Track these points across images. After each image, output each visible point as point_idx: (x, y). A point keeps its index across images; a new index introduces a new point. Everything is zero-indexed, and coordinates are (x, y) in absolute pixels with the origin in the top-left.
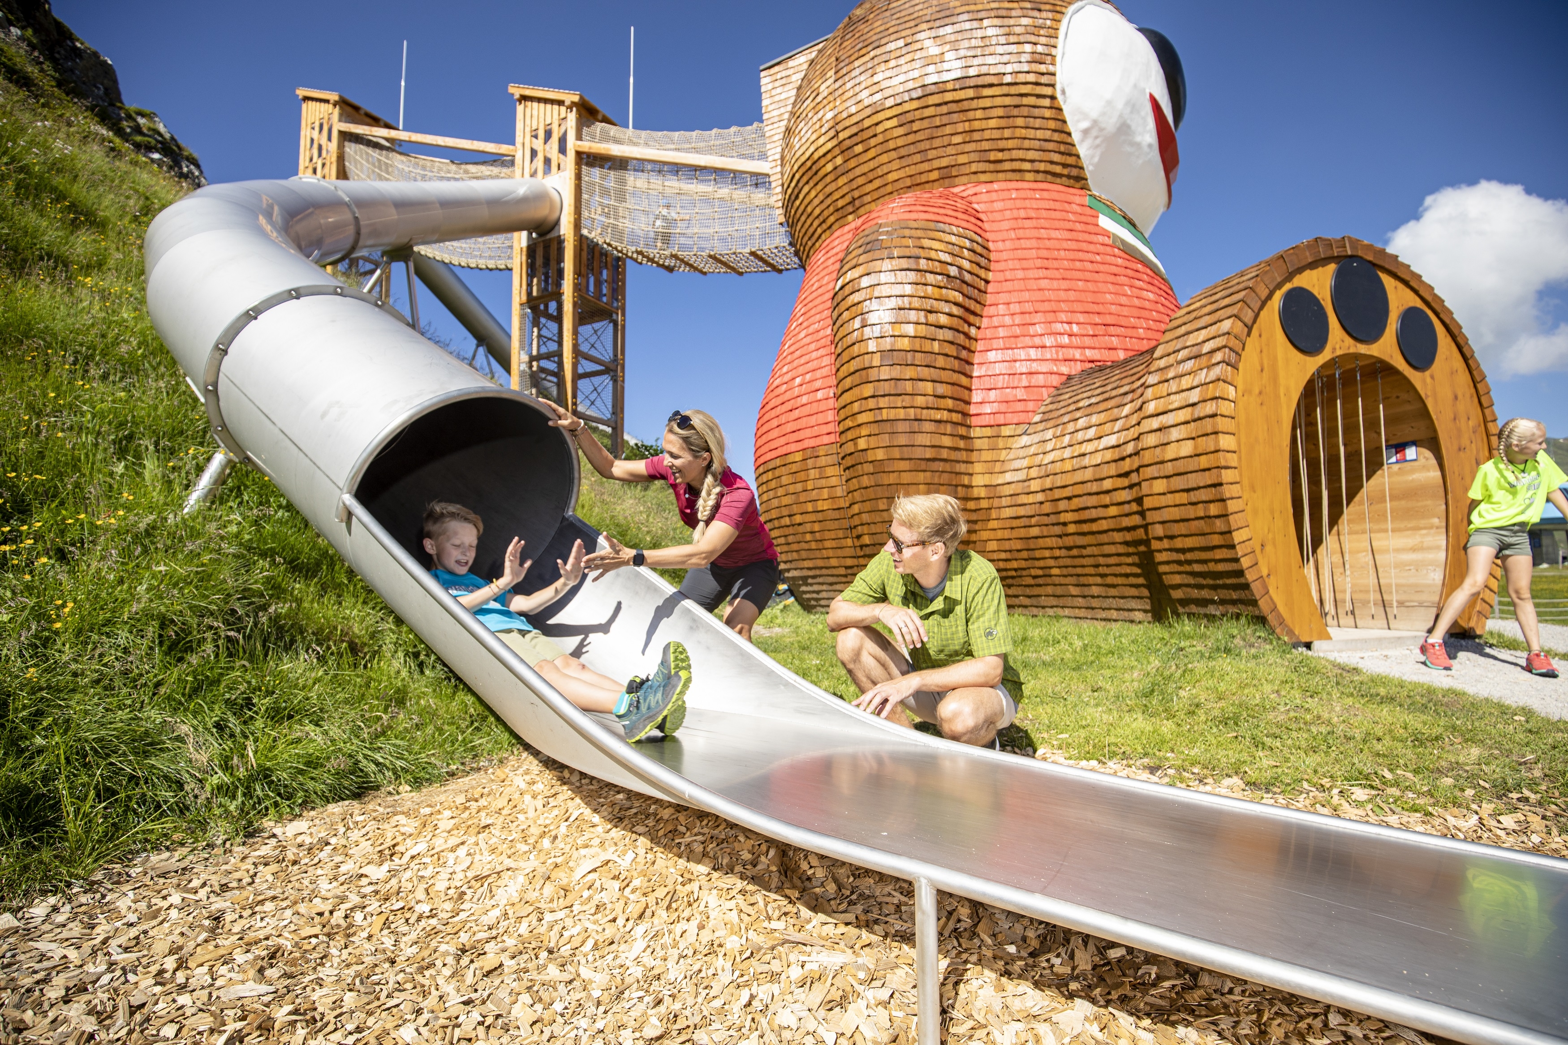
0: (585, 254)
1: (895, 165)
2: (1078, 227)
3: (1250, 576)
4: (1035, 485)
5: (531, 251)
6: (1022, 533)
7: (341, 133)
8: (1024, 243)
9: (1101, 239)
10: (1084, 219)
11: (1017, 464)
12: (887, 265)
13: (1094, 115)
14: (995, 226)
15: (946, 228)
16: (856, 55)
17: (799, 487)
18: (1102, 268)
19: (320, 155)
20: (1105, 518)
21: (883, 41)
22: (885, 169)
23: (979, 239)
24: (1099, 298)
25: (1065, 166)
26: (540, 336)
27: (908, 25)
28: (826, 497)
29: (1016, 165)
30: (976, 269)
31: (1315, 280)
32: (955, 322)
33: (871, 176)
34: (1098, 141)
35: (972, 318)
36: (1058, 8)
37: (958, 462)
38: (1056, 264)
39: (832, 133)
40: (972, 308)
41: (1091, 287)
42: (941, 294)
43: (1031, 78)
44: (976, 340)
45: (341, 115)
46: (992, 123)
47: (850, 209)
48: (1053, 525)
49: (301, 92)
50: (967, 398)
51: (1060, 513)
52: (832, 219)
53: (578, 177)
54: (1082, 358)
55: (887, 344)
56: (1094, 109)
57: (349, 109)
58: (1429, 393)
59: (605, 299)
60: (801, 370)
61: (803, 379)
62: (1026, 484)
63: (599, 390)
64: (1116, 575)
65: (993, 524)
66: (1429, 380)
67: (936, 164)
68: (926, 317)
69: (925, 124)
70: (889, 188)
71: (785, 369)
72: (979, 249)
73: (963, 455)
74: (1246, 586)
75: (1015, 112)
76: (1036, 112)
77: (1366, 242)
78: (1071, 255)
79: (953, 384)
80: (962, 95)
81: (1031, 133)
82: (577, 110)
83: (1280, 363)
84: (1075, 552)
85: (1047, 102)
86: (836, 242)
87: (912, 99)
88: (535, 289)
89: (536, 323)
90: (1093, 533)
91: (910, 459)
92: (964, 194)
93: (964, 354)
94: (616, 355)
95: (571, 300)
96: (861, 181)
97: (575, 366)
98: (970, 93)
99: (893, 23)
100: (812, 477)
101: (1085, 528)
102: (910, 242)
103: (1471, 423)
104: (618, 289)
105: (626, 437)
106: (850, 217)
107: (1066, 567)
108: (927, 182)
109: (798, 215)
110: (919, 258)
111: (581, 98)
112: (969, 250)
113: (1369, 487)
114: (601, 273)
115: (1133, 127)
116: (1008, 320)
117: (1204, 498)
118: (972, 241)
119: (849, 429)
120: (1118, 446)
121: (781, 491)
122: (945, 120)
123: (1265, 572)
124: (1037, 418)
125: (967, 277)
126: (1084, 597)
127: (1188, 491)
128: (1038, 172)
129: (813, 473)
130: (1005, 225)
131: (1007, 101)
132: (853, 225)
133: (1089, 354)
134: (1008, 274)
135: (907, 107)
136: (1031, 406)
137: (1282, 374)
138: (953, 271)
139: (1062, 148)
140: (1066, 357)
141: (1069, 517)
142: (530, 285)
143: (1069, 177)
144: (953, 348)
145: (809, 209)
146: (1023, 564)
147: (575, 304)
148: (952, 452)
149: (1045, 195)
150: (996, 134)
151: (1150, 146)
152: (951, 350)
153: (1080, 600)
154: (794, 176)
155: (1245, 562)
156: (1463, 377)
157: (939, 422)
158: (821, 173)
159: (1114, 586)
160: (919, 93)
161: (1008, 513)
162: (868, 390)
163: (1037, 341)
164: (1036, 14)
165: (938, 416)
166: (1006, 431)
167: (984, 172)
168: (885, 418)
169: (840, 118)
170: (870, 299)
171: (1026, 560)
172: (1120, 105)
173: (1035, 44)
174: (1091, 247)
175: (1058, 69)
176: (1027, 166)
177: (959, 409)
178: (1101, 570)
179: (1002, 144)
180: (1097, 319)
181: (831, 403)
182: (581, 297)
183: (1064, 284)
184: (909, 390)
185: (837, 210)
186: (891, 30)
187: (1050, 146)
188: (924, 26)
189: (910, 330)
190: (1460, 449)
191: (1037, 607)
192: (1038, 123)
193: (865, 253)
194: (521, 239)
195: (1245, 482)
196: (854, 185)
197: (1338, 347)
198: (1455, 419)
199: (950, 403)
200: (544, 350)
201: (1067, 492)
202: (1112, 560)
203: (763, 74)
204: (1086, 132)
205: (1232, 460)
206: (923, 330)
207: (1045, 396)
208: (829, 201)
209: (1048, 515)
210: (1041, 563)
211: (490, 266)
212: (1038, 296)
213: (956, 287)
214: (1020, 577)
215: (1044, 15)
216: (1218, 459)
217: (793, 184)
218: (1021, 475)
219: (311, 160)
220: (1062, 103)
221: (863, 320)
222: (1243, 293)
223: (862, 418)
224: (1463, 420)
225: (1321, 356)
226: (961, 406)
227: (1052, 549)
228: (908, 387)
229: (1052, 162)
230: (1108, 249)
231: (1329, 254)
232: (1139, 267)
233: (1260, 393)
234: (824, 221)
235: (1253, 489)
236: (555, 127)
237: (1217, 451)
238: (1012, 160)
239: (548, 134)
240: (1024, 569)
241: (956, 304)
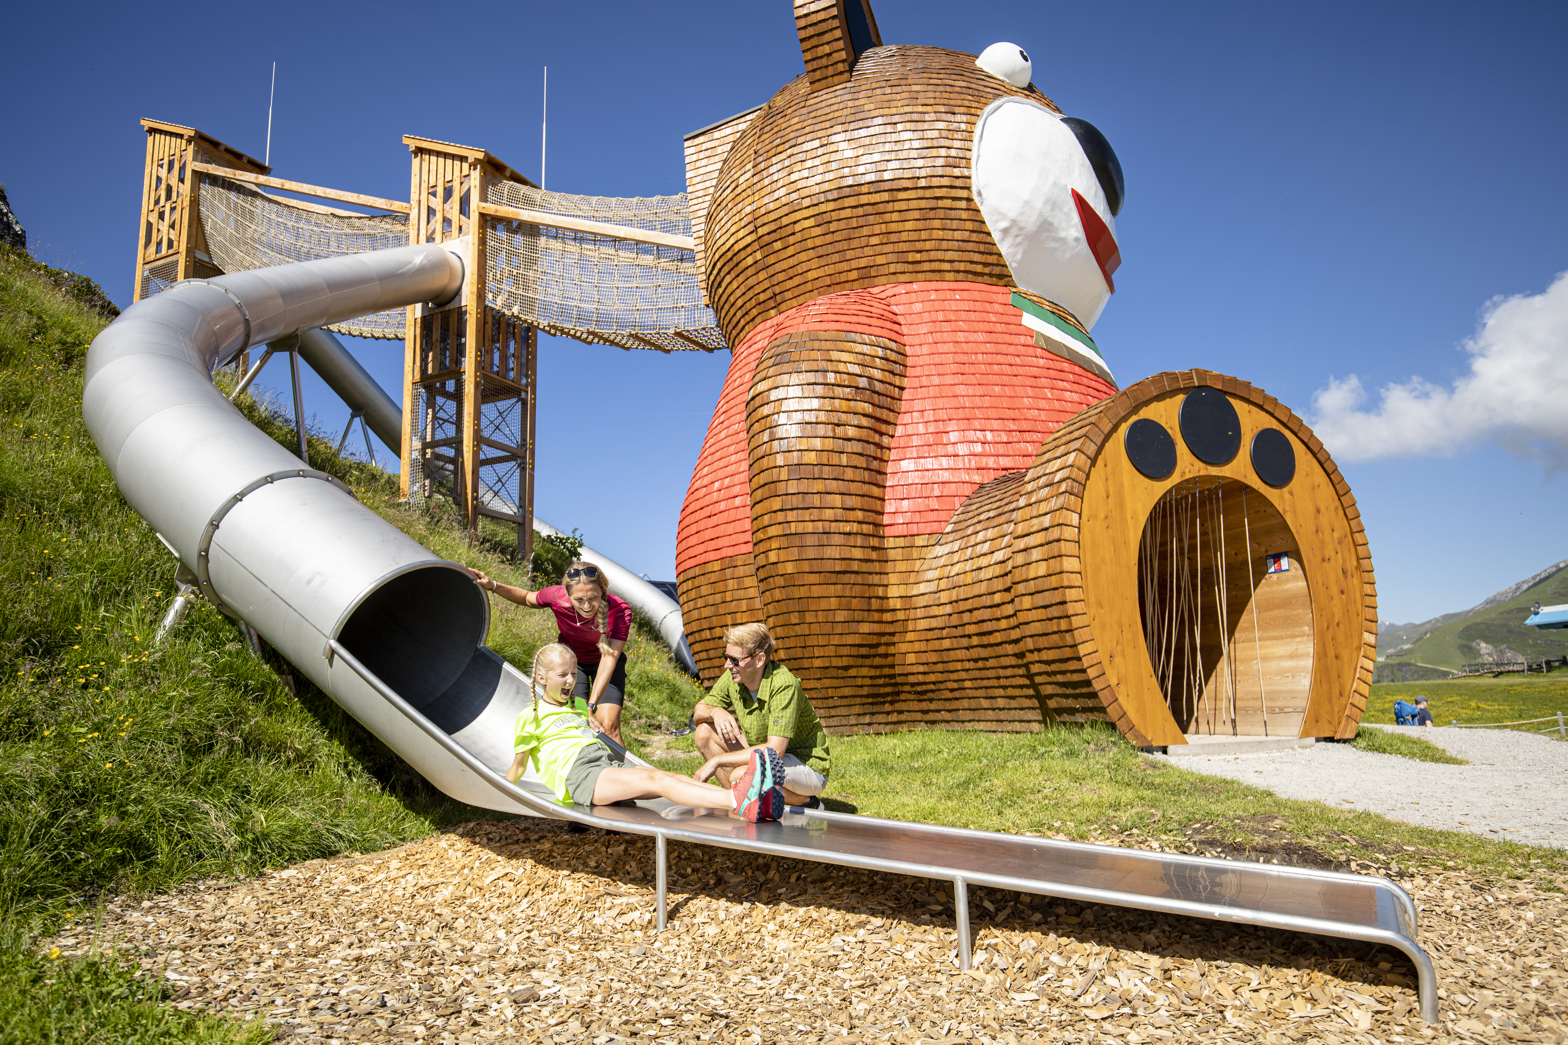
0: (489, 327)
1: (814, 264)
2: (999, 328)
3: (1097, 685)
4: (944, 597)
5: (426, 323)
6: (936, 645)
7: (194, 172)
8: (941, 348)
9: (1022, 340)
10: (1005, 319)
11: (930, 575)
12: (795, 379)
13: (1012, 215)
14: (914, 330)
15: (858, 337)
16: (773, 152)
17: (718, 598)
18: (1020, 370)
19: (169, 197)
20: (998, 631)
21: (800, 140)
22: (805, 267)
23: (893, 345)
24: (1017, 403)
25: (985, 264)
26: (435, 418)
27: (824, 125)
28: (745, 609)
29: (935, 266)
30: (888, 377)
31: (1162, 412)
32: (864, 434)
33: (791, 273)
34: (1019, 240)
35: (884, 428)
36: (973, 111)
37: (870, 573)
38: (972, 369)
39: (751, 228)
40: (884, 417)
41: (1008, 391)
42: (849, 407)
43: (945, 181)
44: (889, 449)
45: (196, 153)
46: (909, 225)
47: (772, 303)
48: (961, 637)
49: (146, 123)
50: (879, 509)
51: (964, 625)
52: (754, 312)
53: (483, 241)
54: (995, 466)
55: (794, 458)
56: (1012, 210)
57: (206, 145)
58: (1288, 509)
59: (512, 374)
60: (720, 474)
61: (722, 484)
62: (937, 595)
63: (504, 480)
64: (1013, 687)
65: (910, 636)
66: (1287, 496)
67: (855, 264)
68: (834, 431)
69: (842, 225)
70: (809, 286)
71: (705, 471)
72: (893, 356)
73: (877, 567)
74: (1094, 695)
75: (932, 214)
76: (953, 214)
77: (1215, 372)
78: (989, 358)
79: (863, 496)
80: (876, 198)
81: (949, 235)
82: (482, 168)
83: (1127, 489)
84: (980, 664)
85: (963, 204)
86: (759, 337)
87: (828, 201)
88: (430, 366)
89: (430, 403)
90: (991, 645)
91: (820, 572)
92: (883, 295)
93: (875, 464)
94: (524, 439)
95: (473, 380)
96: (781, 277)
97: (476, 454)
98: (885, 196)
99: (810, 122)
100: (730, 588)
101: (985, 640)
102: (818, 355)
103: (1336, 535)
104: (528, 365)
105: (537, 526)
106: (773, 312)
107: (976, 679)
108: (847, 282)
109: (721, 303)
110: (827, 371)
111: (486, 154)
112: (881, 358)
113: (1257, 596)
114: (508, 347)
115: (1056, 224)
116: (921, 428)
117: (1056, 614)
118: (885, 348)
119: (761, 541)
120: (1004, 562)
121: (700, 603)
122: (862, 221)
123: (1113, 682)
124: (949, 528)
125: (878, 386)
126: (994, 709)
127: (1045, 607)
128: (958, 271)
129: (731, 584)
130: (924, 329)
131: (923, 204)
132: (775, 321)
133: (1004, 462)
134: (925, 381)
135: (823, 208)
136: (943, 516)
137: (1128, 499)
138: (863, 382)
139: (982, 248)
140: (979, 466)
141: (971, 629)
142: (424, 360)
143: (991, 275)
144: (863, 459)
145: (732, 299)
146: (940, 677)
147: (477, 385)
148: (864, 564)
149: (966, 295)
150: (913, 236)
151: (1077, 240)
152: (861, 462)
153: (991, 712)
154: (715, 264)
155: (1092, 673)
156: (1326, 490)
157: (849, 534)
158: (743, 265)
159: (1013, 698)
160: (835, 195)
161: (923, 624)
162: (776, 504)
163: (950, 449)
164: (950, 117)
165: (847, 528)
166: (920, 541)
167: (904, 273)
168: (793, 531)
169: (757, 214)
170: (778, 413)
171: (942, 672)
172: (1039, 204)
173: (949, 148)
174: (1011, 350)
175: (973, 172)
176: (946, 266)
177: (871, 520)
178: (1003, 682)
179: (919, 246)
180: (1012, 426)
181: (747, 511)
182: (485, 376)
183: (979, 390)
184: (817, 503)
185: (760, 304)
186: (807, 130)
187: (970, 246)
188: (839, 128)
189: (817, 443)
190: (1323, 560)
191: (957, 721)
192: (955, 224)
193: (774, 365)
194: (417, 310)
195: (1092, 599)
196: (775, 280)
197: (1187, 470)
198: (1317, 531)
199: (860, 515)
200: (440, 436)
201: (968, 605)
202: (1009, 672)
203: (687, 144)
204: (1005, 231)
205: (1076, 580)
206: (829, 444)
207: (957, 506)
208: (750, 294)
209: (956, 627)
210: (955, 676)
211: (376, 335)
212: (953, 402)
213: (866, 398)
214: (939, 690)
215: (958, 118)
216: (1062, 580)
217: (715, 272)
218: (932, 587)
219: (157, 202)
220: (978, 204)
221: (771, 434)
222: (1087, 428)
223: (773, 531)
224: (1327, 532)
225: (1169, 480)
226: (872, 517)
227: (962, 661)
228: (816, 501)
229: (972, 262)
230: (1030, 350)
231: (1175, 386)
232: (1066, 366)
233: (1106, 518)
234: (747, 313)
235: (1100, 605)
236: (456, 184)
237: (1061, 572)
238: (930, 261)
239: (448, 193)
240: (941, 682)
241: (865, 415)
